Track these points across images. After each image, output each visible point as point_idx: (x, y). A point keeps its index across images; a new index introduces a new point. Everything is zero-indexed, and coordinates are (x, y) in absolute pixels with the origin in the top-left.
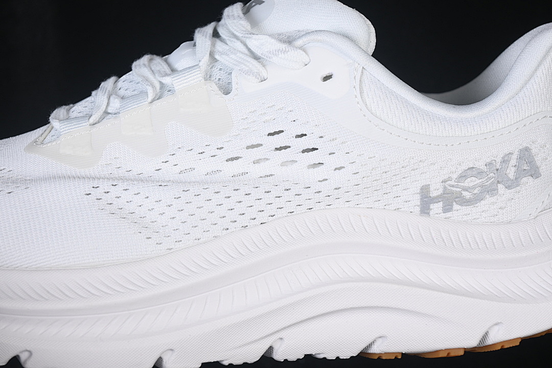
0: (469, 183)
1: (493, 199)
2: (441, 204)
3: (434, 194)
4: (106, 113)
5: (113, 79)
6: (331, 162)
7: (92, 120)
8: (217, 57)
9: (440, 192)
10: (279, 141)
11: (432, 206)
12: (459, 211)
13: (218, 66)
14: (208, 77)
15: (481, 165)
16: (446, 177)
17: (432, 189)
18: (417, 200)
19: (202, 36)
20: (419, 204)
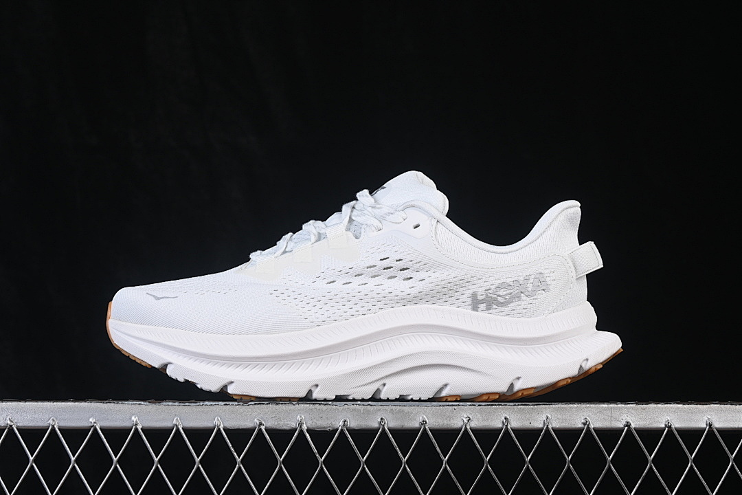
0: (501, 292)
1: (519, 303)
2: (484, 305)
3: (480, 298)
4: (285, 252)
5: (290, 234)
6: (417, 276)
7: (276, 255)
8: (353, 218)
9: (483, 297)
10: (386, 263)
11: (479, 306)
12: (496, 310)
13: (355, 223)
14: (348, 229)
15: (509, 281)
16: (488, 288)
17: (479, 294)
18: (469, 301)
19: (346, 208)
20: (470, 303)
